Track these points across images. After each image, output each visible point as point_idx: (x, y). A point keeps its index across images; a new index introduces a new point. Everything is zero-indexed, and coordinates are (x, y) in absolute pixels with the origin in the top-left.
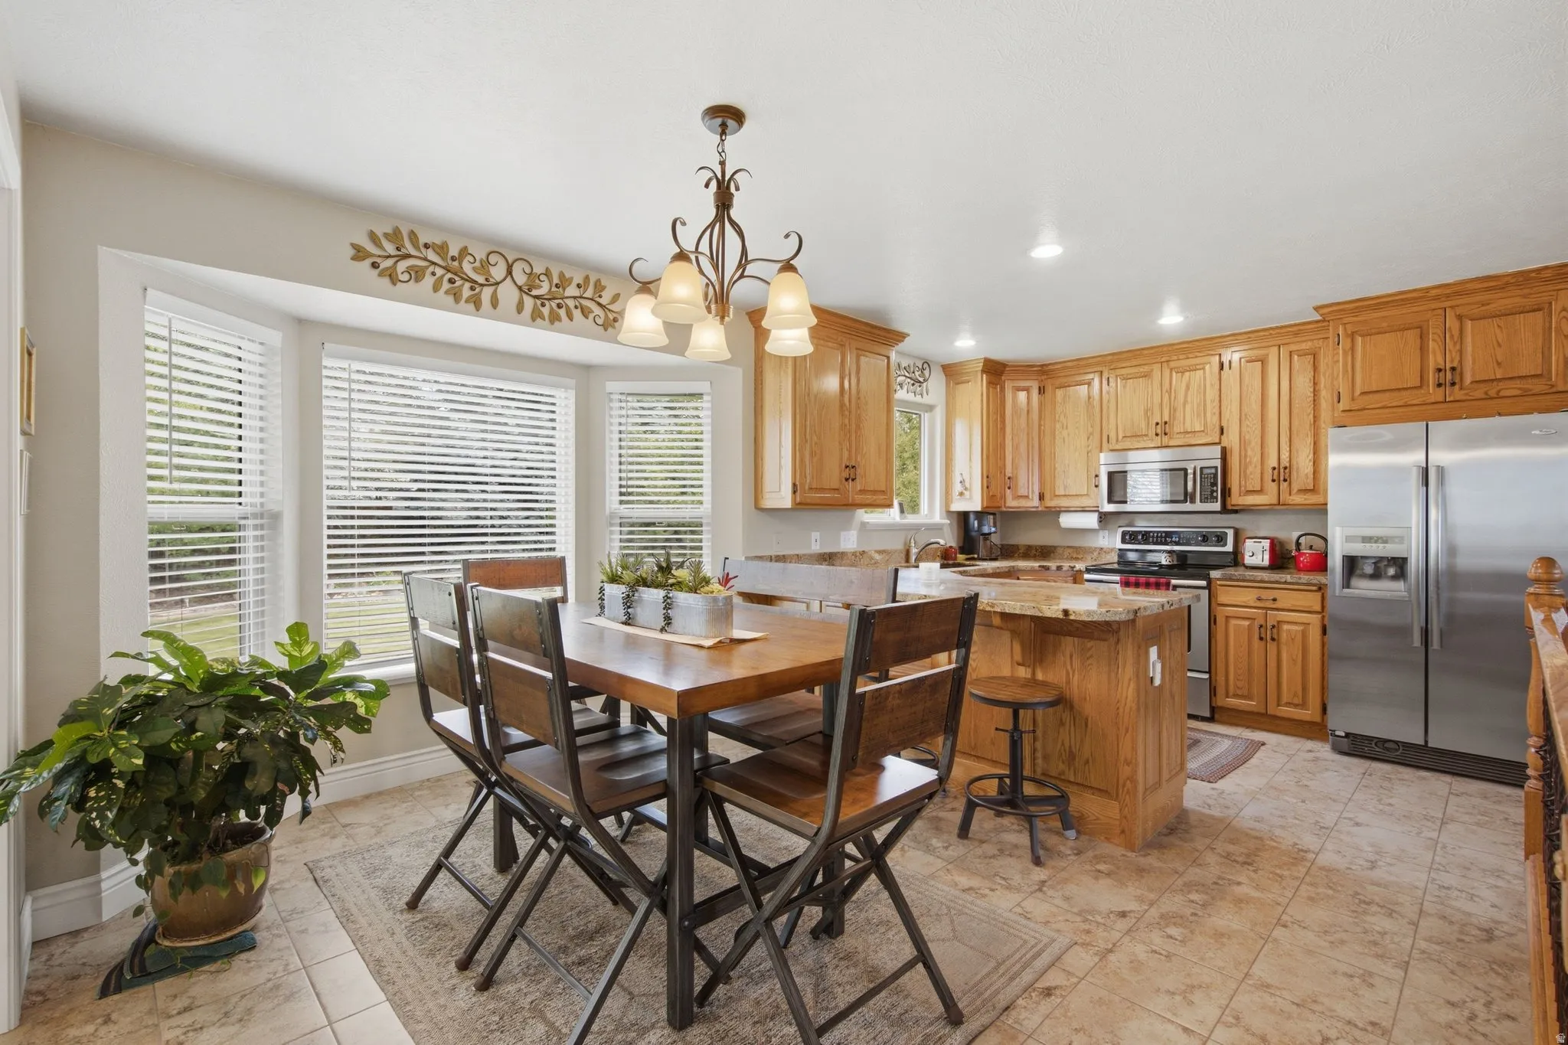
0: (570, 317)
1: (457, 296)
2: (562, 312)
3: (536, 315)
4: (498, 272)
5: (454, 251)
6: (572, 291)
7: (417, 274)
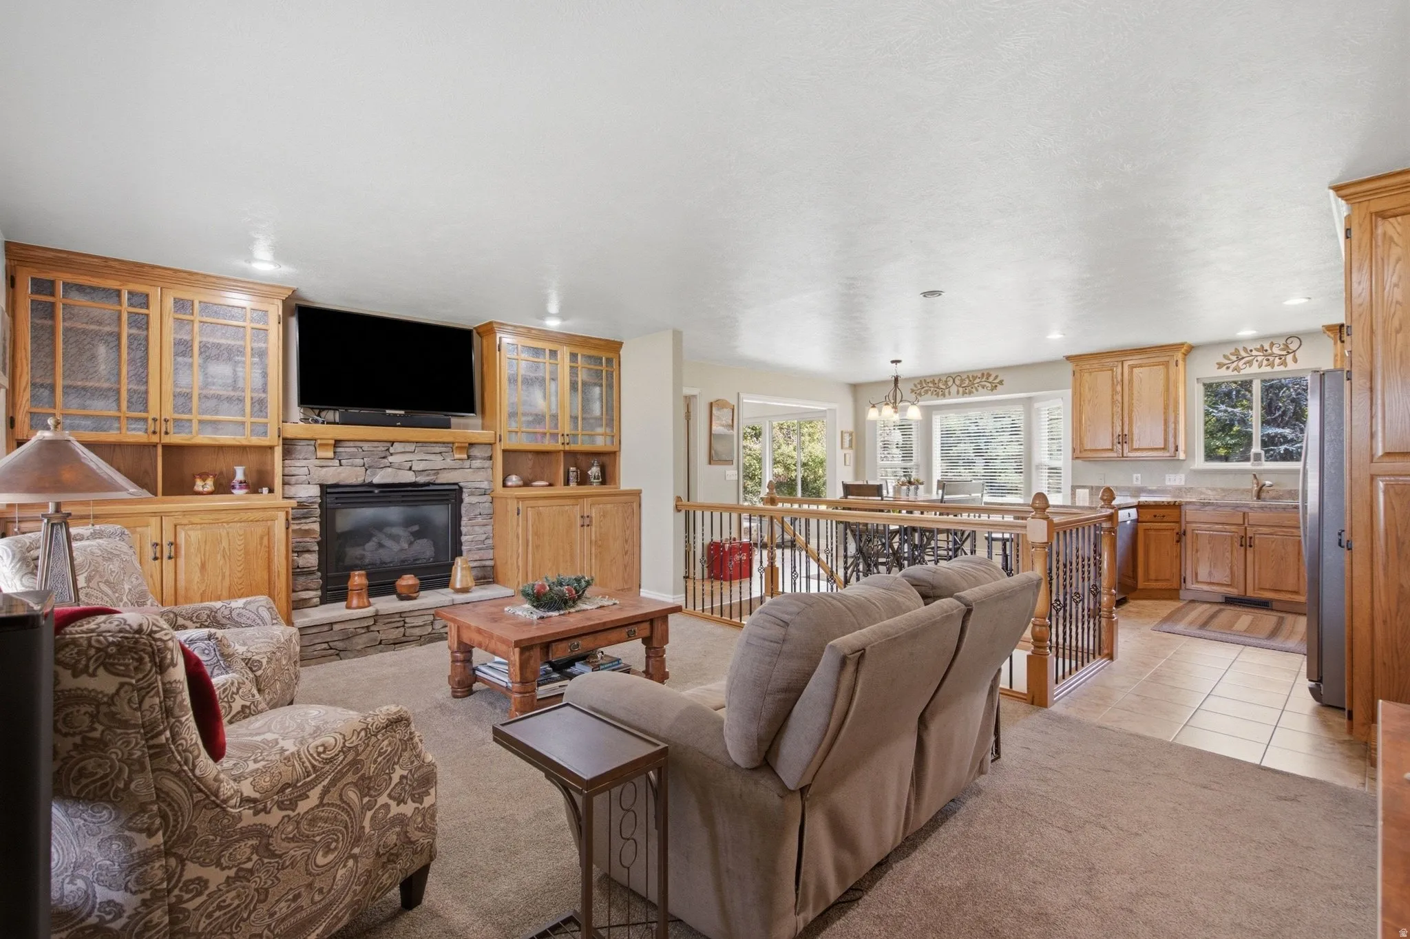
0: (977, 390)
1: (937, 395)
2: (974, 390)
3: (964, 393)
4: (950, 383)
5: (936, 382)
6: (978, 380)
7: (926, 392)
